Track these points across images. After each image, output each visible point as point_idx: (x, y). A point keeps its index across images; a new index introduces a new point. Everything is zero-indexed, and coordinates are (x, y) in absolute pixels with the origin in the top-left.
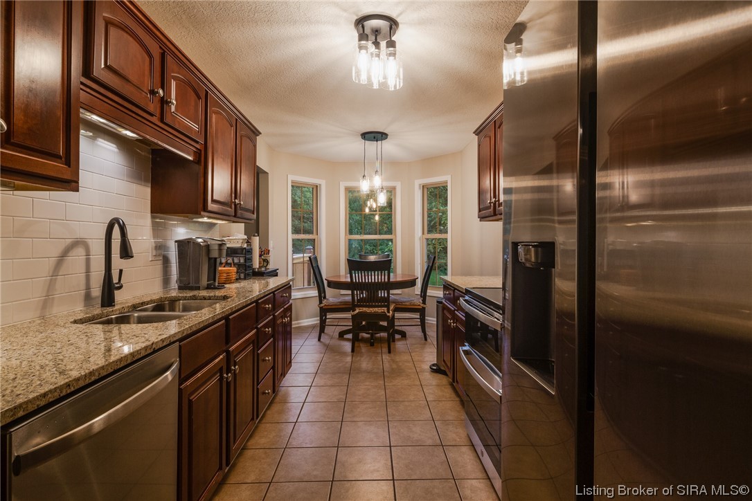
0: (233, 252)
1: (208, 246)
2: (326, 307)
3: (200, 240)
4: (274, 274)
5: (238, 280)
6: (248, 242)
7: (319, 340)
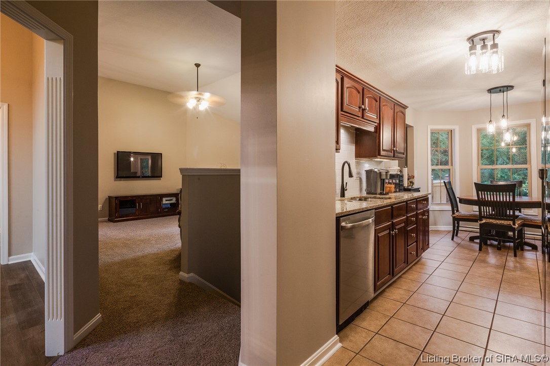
0: (392, 176)
1: (380, 173)
2: (458, 217)
3: (376, 170)
4: (418, 190)
5: (395, 192)
6: (401, 171)
7: (452, 239)
